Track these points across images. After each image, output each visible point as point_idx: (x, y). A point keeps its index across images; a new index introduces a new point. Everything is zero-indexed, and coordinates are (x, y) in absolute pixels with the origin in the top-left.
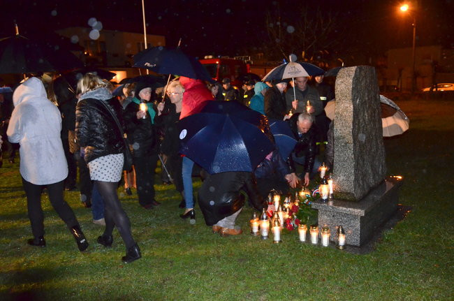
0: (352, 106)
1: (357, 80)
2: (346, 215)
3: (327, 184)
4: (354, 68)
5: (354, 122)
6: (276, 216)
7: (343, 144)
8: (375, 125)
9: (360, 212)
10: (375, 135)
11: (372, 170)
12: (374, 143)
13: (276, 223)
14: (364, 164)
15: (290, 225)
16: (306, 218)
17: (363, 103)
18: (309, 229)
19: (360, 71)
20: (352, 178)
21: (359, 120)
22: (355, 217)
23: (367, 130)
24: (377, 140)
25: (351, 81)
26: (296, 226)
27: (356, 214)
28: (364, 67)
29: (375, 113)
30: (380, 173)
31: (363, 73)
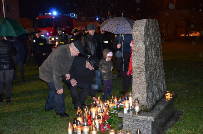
0: (144, 46)
1: (147, 28)
2: (142, 121)
3: (128, 100)
4: (145, 20)
5: (145, 57)
6: (93, 123)
7: (138, 72)
8: (158, 58)
9: (151, 119)
10: (159, 65)
11: (157, 88)
12: (158, 71)
13: (94, 128)
14: (152, 85)
15: (104, 129)
16: (114, 123)
17: (151, 44)
18: (117, 131)
19: (149, 23)
20: (145, 95)
21: (149, 55)
22: (148, 122)
23: (153, 62)
24: (159, 68)
25: (143, 29)
26: (107, 129)
27: (149, 120)
28: (151, 20)
29: (158, 51)
30: (162, 90)
31: (150, 24)
